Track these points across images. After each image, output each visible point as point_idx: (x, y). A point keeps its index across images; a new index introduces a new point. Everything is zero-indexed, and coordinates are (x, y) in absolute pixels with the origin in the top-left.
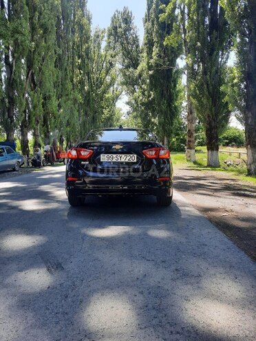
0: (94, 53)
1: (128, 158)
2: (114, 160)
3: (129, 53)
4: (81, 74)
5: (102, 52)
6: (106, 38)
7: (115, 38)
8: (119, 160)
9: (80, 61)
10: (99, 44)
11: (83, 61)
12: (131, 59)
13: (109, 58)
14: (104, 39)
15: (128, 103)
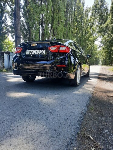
0: (85, 19)
1: (41, 52)
2: (33, 54)
3: (102, 17)
4: (77, 29)
5: (89, 18)
6: (91, 11)
7: (95, 10)
8: (35, 54)
9: (76, 23)
10: (88, 15)
11: (78, 23)
12: (103, 20)
13: (92, 20)
14: (90, 12)
15: (101, 42)
